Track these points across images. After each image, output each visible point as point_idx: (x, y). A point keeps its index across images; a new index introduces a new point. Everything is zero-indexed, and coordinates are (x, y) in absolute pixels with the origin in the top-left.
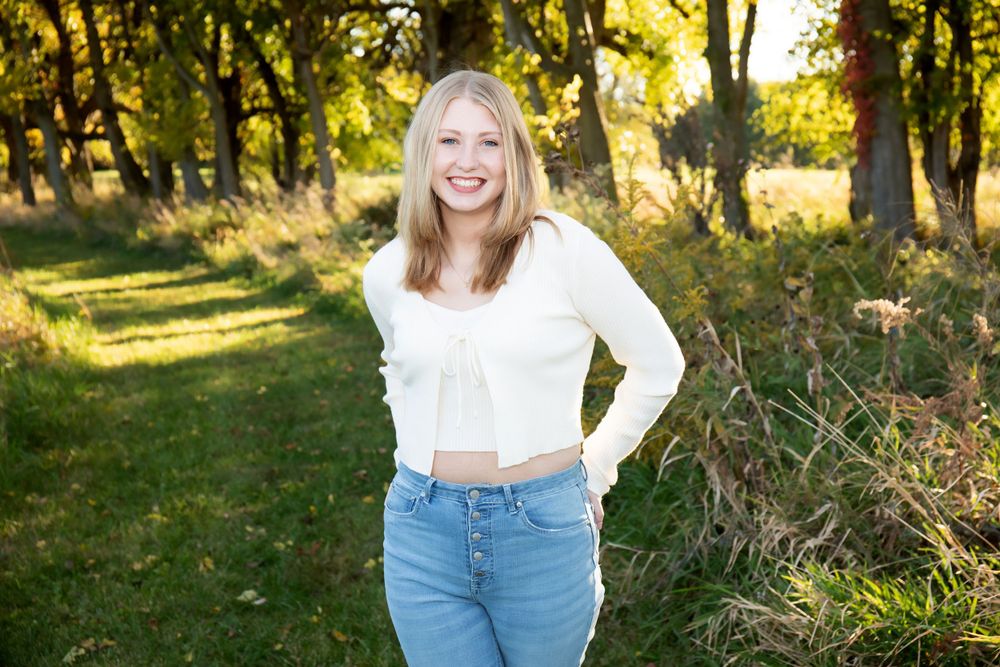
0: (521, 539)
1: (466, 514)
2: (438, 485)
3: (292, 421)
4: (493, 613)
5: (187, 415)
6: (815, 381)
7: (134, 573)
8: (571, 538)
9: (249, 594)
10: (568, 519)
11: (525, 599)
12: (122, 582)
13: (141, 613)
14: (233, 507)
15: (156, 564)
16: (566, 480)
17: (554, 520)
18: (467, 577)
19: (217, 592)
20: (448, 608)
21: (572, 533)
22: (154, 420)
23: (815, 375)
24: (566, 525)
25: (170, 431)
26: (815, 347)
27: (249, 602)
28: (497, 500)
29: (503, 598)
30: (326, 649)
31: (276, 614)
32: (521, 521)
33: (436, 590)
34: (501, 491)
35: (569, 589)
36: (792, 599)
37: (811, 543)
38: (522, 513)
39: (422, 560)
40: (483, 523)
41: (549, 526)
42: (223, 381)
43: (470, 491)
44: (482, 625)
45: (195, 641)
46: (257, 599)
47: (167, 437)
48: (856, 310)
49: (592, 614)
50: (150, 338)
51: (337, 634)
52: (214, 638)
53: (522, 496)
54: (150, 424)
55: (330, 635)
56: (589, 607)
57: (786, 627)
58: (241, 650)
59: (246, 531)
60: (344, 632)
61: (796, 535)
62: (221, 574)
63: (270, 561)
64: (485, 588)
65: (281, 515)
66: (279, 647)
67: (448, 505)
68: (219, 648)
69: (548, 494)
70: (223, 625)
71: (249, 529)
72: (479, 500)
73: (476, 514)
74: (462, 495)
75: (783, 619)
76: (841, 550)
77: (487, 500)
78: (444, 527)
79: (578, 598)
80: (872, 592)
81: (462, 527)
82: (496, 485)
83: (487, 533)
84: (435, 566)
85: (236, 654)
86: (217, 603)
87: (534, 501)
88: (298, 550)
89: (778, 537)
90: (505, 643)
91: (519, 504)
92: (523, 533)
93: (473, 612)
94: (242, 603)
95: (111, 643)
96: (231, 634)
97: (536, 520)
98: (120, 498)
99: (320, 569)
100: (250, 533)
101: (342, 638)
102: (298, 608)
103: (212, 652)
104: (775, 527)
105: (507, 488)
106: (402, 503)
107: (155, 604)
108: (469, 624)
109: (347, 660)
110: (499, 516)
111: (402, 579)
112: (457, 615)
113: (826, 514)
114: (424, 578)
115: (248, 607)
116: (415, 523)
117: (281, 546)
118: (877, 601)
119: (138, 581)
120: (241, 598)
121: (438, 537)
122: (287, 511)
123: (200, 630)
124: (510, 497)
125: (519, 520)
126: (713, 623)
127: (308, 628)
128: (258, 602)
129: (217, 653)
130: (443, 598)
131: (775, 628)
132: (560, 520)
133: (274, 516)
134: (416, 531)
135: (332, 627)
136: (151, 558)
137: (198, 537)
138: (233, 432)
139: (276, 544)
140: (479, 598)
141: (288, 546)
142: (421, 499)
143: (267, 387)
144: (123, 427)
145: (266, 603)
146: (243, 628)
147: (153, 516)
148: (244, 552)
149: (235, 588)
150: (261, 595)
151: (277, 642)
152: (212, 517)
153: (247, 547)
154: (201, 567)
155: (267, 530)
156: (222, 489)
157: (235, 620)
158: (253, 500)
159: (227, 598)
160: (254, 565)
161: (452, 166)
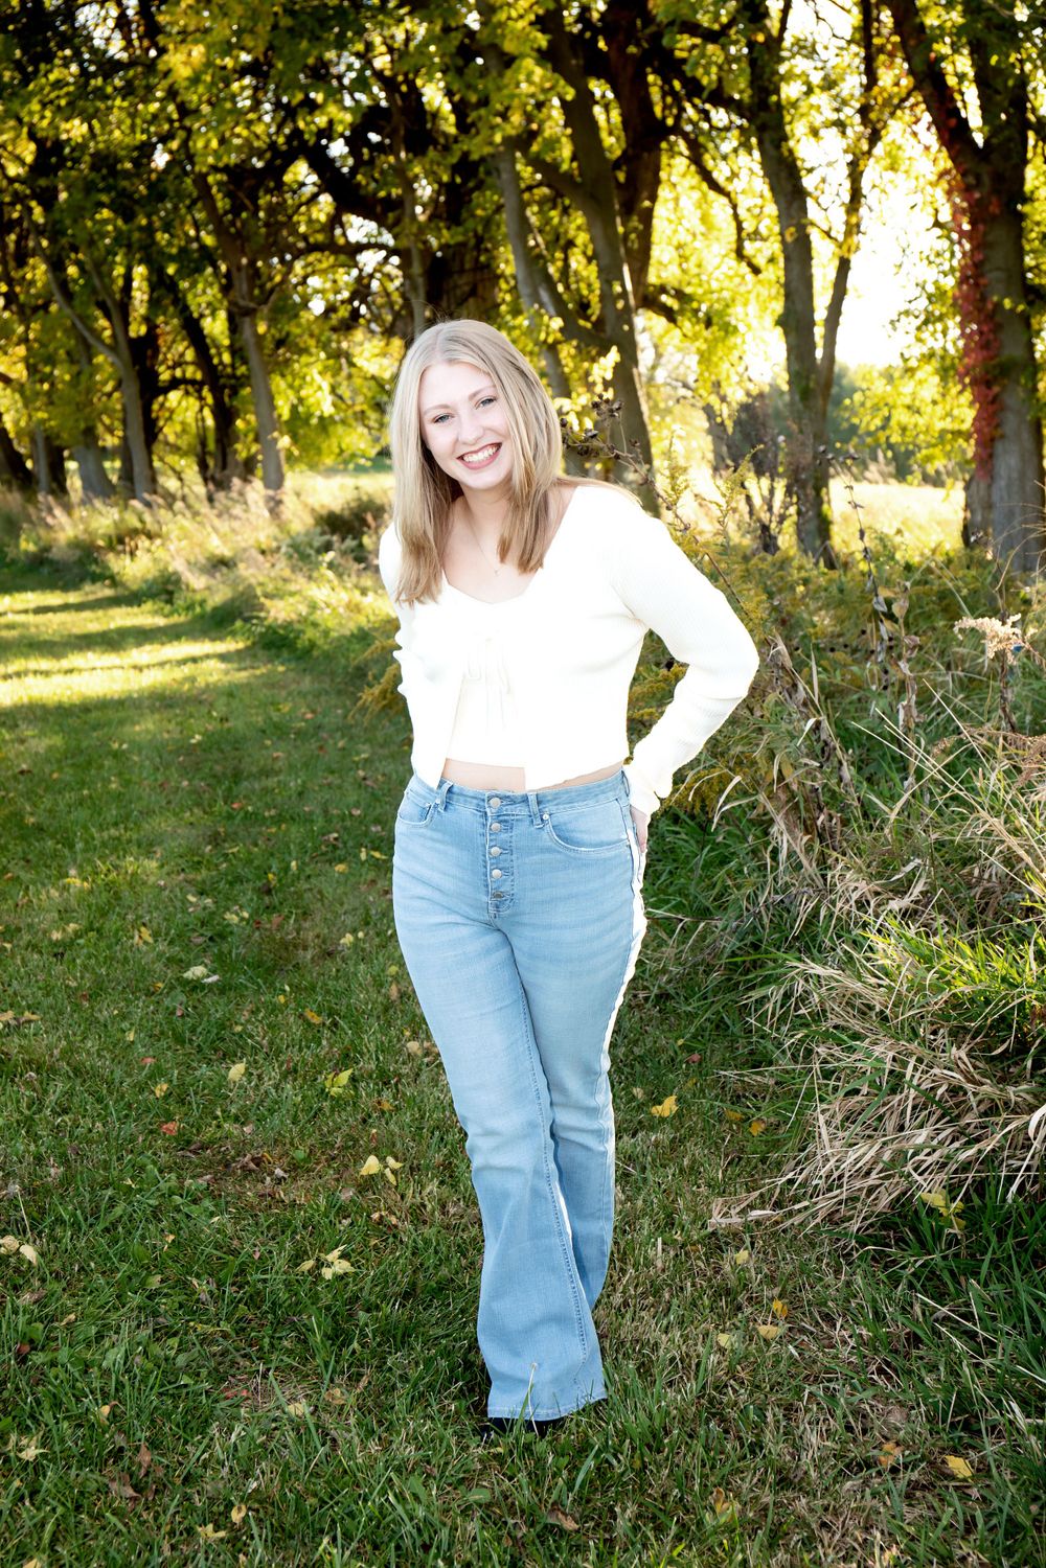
0: (547, 856)
1: (484, 825)
2: (455, 790)
3: (237, 776)
4: (515, 941)
5: (102, 766)
6: (908, 714)
7: (56, 944)
8: (605, 860)
9: (197, 971)
10: (604, 837)
11: (549, 927)
12: (41, 953)
13: (67, 986)
14: (169, 874)
15: (78, 935)
16: (603, 792)
17: (585, 837)
18: (485, 899)
19: (158, 966)
20: (465, 931)
21: (605, 853)
22: (60, 770)
23: (907, 708)
24: (601, 844)
25: (83, 784)
26: (909, 672)
27: (199, 979)
28: (521, 811)
29: (525, 925)
30: (297, 1031)
31: (232, 994)
32: (547, 837)
33: (451, 911)
34: (525, 800)
35: (601, 918)
36: (868, 959)
37: (896, 905)
38: (549, 827)
39: (436, 878)
40: (504, 836)
41: (579, 844)
42: (146, 726)
43: (490, 798)
44: (504, 953)
45: (136, 1018)
46: (208, 976)
47: (79, 790)
49: (629, 949)
50: (46, 673)
51: (309, 1014)
52: (160, 1017)
53: (549, 808)
54: (55, 776)
55: (301, 1016)
56: (625, 942)
57: (860, 996)
58: (193, 1030)
59: (188, 901)
60: (319, 1014)
61: (877, 894)
62: (164, 949)
63: (221, 935)
64: (505, 912)
65: (231, 884)
66: (239, 1028)
67: (464, 813)
68: (166, 1027)
69: (580, 808)
70: (167, 1002)
71: (192, 899)
72: (500, 810)
73: (496, 825)
74: (481, 802)
75: (857, 986)
76: (929, 912)
77: (509, 809)
78: (460, 839)
79: (612, 929)
80: (963, 956)
81: (480, 840)
82: (519, 793)
83: (507, 849)
84: (448, 884)
85: (187, 1034)
86: (159, 979)
87: (562, 814)
88: (256, 924)
89: (855, 896)
90: (527, 976)
91: (546, 817)
92: (549, 850)
93: (493, 939)
94: (188, 982)
95: (34, 1017)
96: (179, 1013)
97: (565, 836)
98: (26, 860)
99: (285, 945)
100: (195, 905)
101: (317, 1020)
102: (260, 987)
103: (157, 1031)
104: (852, 882)
105: (532, 799)
106: (416, 812)
107: (82, 978)
108: (488, 951)
109: (324, 1042)
110: (522, 829)
111: (413, 897)
112: (474, 942)
113: (913, 872)
114: (437, 896)
115: (196, 986)
116: (429, 833)
117: (234, 919)
118: (970, 967)
119: (60, 952)
120: (188, 975)
121: (453, 851)
122: (239, 879)
123: (140, 1008)
124: (534, 807)
125: (544, 835)
126: (775, 993)
127: (274, 1009)
128: (209, 980)
129: (162, 1033)
130: (459, 919)
131: (849, 1001)
132: (595, 838)
133: (222, 885)
134: (429, 844)
135: (304, 1008)
136: (72, 926)
137: (129, 906)
138: (163, 786)
139: (228, 916)
140: (498, 922)
141: (242, 919)
142: (436, 806)
143: (203, 734)
144: (22, 778)
145: (219, 981)
146: (192, 1007)
147: (70, 881)
148: (187, 925)
149: (180, 964)
150: (213, 972)
151: (237, 1023)
152: (144, 884)
153: (190, 919)
154: (136, 938)
155: (215, 900)
156: (155, 852)
157: (182, 998)
158: (194, 866)
159: (170, 975)
160: (199, 940)
161: (455, 444)
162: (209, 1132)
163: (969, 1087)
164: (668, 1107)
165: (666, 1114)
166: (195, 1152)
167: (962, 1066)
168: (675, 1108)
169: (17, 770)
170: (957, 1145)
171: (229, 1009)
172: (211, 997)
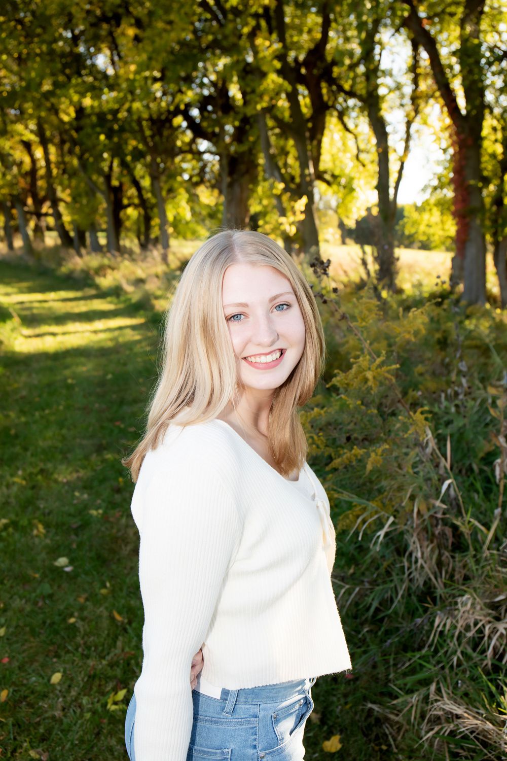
3: (122, 402)
5: (60, 394)
9: (62, 561)
14: (71, 473)
15: (5, 528)
19: (40, 557)
22: (40, 396)
25: (48, 405)
27: (63, 567)
37: (502, 628)
42: (85, 368)
46: (67, 566)
47: (43, 410)
50: (54, 334)
54: (37, 399)
55: (111, 614)
59: (74, 495)
61: (490, 622)
62: (48, 541)
63: (85, 524)
65: (100, 482)
71: (77, 494)
86: (38, 570)
88: (105, 518)
94: (56, 570)
99: (115, 539)
100: (78, 498)
101: (119, 619)
115: (59, 571)
117: (94, 512)
120: (57, 564)
122: (103, 481)
127: (97, 603)
128: (68, 569)
133: (95, 483)
135: (114, 606)
137: (42, 499)
138: (84, 409)
139: (91, 511)
141: (99, 514)
143: (113, 374)
144: (20, 401)
145: (73, 571)
146: (50, 596)
147: (16, 479)
148: (70, 515)
149: (55, 552)
150: (71, 562)
151: (72, 615)
152: (56, 481)
153: (72, 510)
154: (35, 532)
155: (89, 495)
156: (67, 458)
157: (47, 588)
158: (84, 468)
159: (47, 563)
160: (75, 526)
161: (246, 344)
164: (333, 744)
165: (333, 750)
169: (19, 396)
171: (71, 600)
172: (65, 585)
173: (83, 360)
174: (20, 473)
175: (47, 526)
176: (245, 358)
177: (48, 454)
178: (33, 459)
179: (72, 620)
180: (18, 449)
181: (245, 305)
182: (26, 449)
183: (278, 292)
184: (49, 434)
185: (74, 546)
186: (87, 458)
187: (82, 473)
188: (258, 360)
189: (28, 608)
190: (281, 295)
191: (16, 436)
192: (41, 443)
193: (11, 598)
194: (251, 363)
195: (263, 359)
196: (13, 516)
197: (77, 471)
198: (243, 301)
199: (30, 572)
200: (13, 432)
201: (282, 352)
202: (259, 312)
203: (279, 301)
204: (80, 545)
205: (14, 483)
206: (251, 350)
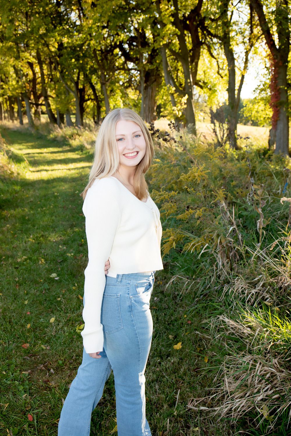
5: (51, 200)
6: (260, 224)
7: (18, 263)
9: (54, 275)
12: (12, 267)
13: (15, 281)
14: (57, 237)
15: (26, 260)
19: (43, 273)
22: (40, 201)
23: (260, 222)
25: (45, 206)
26: (261, 212)
27: (54, 278)
30: (74, 303)
31: (61, 285)
42: (65, 187)
45: (30, 295)
46: (56, 277)
47: (42, 208)
48: (281, 201)
50: (47, 171)
54: (39, 203)
55: (77, 296)
58: (46, 300)
59: (59, 247)
62: (47, 266)
63: (65, 260)
65: (72, 242)
68: (38, 299)
70: (42, 287)
71: (60, 247)
76: (265, 294)
85: (43, 302)
86: (42, 278)
88: (75, 257)
94: (51, 279)
95: (1, 294)
96: (44, 292)
98: (22, 231)
99: (80, 267)
100: (61, 249)
103: (35, 300)
107: (21, 277)
113: (260, 278)
115: (53, 280)
117: (69, 255)
119: (18, 267)
120: (51, 276)
122: (74, 240)
123: (33, 290)
127: (71, 292)
128: (57, 279)
133: (70, 242)
136: (24, 257)
137: (43, 249)
138: (64, 207)
141: (72, 255)
143: (79, 191)
144: (30, 203)
145: (59, 279)
146: (49, 289)
147: (30, 239)
148: (57, 256)
149: (50, 271)
150: (58, 275)
151: (59, 297)
152: (50, 241)
153: (58, 254)
154: (40, 262)
155: (67, 247)
156: (55, 230)
157: (46, 286)
158: (64, 235)
159: (46, 276)
160: (59, 261)
161: (124, 149)
162: (36, 349)
163: (278, 374)
164: (178, 346)
165: (178, 348)
166: (30, 357)
167: (275, 365)
168: (181, 347)
169: (29, 201)
170: (272, 391)
171: (58, 291)
172: (55, 285)
173: (63, 183)
174: (31, 236)
175: (46, 260)
176: (124, 155)
177: (46, 228)
178: (38, 231)
179: (59, 299)
180: (30, 226)
181: (124, 135)
182: (34, 226)
183: (136, 131)
184: (46, 219)
185: (60, 269)
186: (65, 230)
187: (63, 238)
188: (128, 155)
189: (38, 294)
190: (136, 132)
191: (29, 220)
192: (41, 223)
193: (30, 289)
194: (126, 157)
195: (130, 155)
196: (29, 256)
197: (60, 237)
198: (123, 134)
199: (38, 279)
200: (27, 218)
201: (138, 152)
202: (129, 137)
203: (136, 134)
204: (62, 269)
205: (29, 241)
206: (126, 152)
